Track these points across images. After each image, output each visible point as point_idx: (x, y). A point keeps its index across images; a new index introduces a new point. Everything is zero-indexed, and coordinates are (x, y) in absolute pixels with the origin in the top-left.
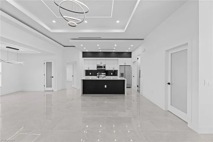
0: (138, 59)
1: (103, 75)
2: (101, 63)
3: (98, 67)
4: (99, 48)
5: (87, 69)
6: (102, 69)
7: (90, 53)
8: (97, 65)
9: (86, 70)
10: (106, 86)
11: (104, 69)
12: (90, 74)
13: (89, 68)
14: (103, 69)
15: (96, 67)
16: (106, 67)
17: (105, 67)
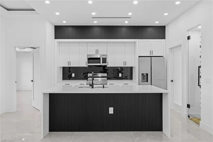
0: (189, 38)
1: (99, 79)
2: (97, 51)
3: (90, 59)
4: (94, 14)
5: (66, 65)
6: (99, 64)
7: (70, 29)
8: (88, 55)
9: (64, 68)
10: (111, 111)
11: (104, 64)
12: (73, 75)
13: (69, 63)
14: (101, 64)
15: (87, 60)
16: (108, 60)
17: (105, 60)
